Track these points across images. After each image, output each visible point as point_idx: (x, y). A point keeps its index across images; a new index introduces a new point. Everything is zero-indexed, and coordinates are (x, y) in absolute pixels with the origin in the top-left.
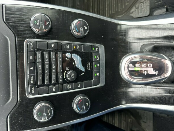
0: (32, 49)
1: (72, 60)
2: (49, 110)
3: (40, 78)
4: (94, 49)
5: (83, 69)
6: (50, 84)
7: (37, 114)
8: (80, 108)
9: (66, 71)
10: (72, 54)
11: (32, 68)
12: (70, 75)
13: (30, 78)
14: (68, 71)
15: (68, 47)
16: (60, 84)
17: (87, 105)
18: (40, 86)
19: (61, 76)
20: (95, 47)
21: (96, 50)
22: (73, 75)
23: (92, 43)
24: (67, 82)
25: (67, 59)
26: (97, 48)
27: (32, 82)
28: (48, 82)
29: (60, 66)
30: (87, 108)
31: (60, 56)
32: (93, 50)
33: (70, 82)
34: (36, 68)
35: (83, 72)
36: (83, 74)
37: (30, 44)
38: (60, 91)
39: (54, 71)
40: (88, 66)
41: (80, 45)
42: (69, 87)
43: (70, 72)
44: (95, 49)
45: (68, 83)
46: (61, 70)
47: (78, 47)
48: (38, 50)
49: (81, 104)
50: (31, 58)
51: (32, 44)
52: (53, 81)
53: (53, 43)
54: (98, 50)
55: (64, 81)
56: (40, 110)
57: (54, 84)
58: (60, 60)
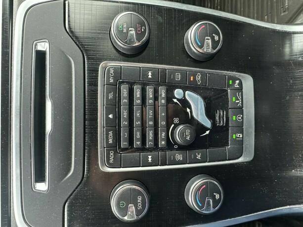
0: (112, 81)
1: (185, 103)
2: (140, 199)
3: (124, 134)
4: (231, 82)
5: (208, 123)
6: (143, 148)
7: (118, 205)
8: (203, 202)
9: (173, 125)
10: (187, 92)
11: (111, 116)
12: (182, 134)
13: (107, 134)
14: (176, 126)
15: (178, 77)
16: (162, 149)
17: (217, 196)
18: (125, 149)
19: (163, 134)
20: (234, 79)
21: (236, 86)
22: (188, 132)
23: (228, 71)
24: (176, 147)
25: (175, 100)
26: (237, 82)
27: (111, 141)
28: (139, 143)
29: (162, 114)
30: (216, 202)
31: (163, 95)
32: (229, 86)
33: (181, 148)
34: (118, 116)
35: (207, 129)
36: (208, 132)
37: (109, 71)
38: (162, 165)
39: (151, 123)
40: (217, 118)
41: (203, 75)
42: (179, 157)
43: (181, 127)
44: (234, 83)
45: (177, 150)
46: (164, 123)
47: (199, 78)
48: (123, 82)
49: (204, 193)
50: (111, 96)
51: (112, 71)
52: (149, 144)
53: (150, 68)
54: (241, 84)
55: (170, 145)
56: (122, 197)
57: (150, 150)
58: (163, 101)
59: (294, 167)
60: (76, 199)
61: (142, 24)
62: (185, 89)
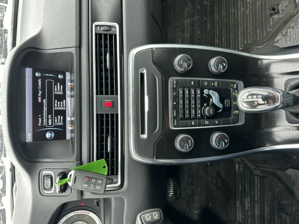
0: (175, 86)
1: (209, 96)
2: (190, 142)
3: (181, 112)
4: (232, 85)
5: (220, 106)
6: (189, 118)
7: (180, 144)
8: (219, 143)
10: (210, 91)
11: (175, 103)
12: (209, 111)
13: (173, 112)
14: (205, 107)
15: (206, 84)
16: (199, 119)
17: (226, 141)
18: (182, 119)
19: (199, 111)
20: (234, 83)
21: (235, 87)
22: (211, 110)
23: (231, 79)
24: (205, 117)
25: (205, 95)
26: (235, 85)
27: (175, 115)
28: (188, 116)
29: (198, 102)
30: (226, 144)
31: (199, 93)
32: (231, 87)
33: (208, 118)
34: (178, 103)
35: (220, 109)
36: (221, 110)
37: (173, 82)
38: (199, 126)
39: (193, 106)
40: (226, 103)
41: (218, 82)
42: (207, 122)
43: (208, 108)
44: (234, 85)
45: (206, 119)
46: (199, 106)
47: (216, 84)
48: (180, 87)
49: (220, 139)
50: (174, 94)
51: (175, 82)
52: (193, 116)
53: (192, 80)
54: (237, 86)
55: (202, 117)
56: (182, 140)
57: (193, 119)
58: (199, 96)
59: (265, 127)
60: (159, 142)
61: (190, 60)
62: (209, 90)
